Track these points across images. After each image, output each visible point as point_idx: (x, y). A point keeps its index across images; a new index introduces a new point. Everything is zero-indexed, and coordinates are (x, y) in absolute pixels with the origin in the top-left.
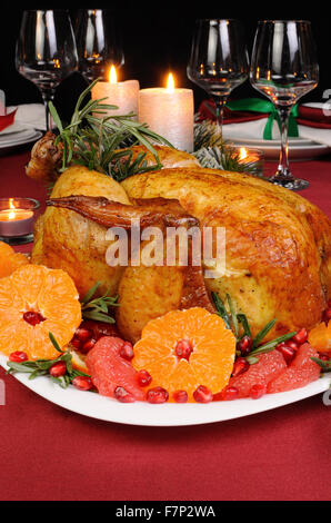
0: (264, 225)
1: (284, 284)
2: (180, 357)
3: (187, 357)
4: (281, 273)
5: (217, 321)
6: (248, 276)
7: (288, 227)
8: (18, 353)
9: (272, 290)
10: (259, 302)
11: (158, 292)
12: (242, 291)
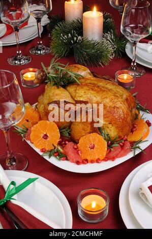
0: (114, 108)
1: (120, 126)
2: (91, 148)
3: (93, 148)
4: (119, 123)
5: (101, 138)
6: (110, 124)
7: (121, 108)
8: (43, 149)
9: (117, 128)
10: (113, 131)
11: (84, 130)
12: (108, 128)
